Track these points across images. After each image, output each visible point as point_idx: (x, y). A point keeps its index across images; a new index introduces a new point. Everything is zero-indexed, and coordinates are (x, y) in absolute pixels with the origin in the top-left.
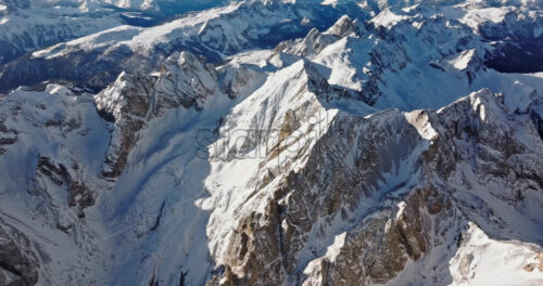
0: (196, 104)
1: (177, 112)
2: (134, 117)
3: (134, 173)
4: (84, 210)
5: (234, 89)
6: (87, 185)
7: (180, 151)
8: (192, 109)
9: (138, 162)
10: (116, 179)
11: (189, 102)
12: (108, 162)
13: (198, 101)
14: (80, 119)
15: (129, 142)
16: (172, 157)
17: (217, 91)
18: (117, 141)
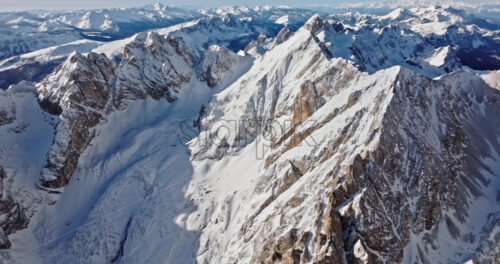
0: (168, 94)
1: (144, 105)
2: (88, 109)
3: (86, 180)
4: (11, 237)
5: (214, 75)
6: (17, 199)
7: (150, 149)
8: (164, 100)
9: (93, 165)
10: (61, 190)
11: (159, 92)
12: (50, 166)
13: (171, 89)
14: (14, 112)
15: (80, 139)
16: (139, 158)
17: (193, 78)
18: (64, 137)
